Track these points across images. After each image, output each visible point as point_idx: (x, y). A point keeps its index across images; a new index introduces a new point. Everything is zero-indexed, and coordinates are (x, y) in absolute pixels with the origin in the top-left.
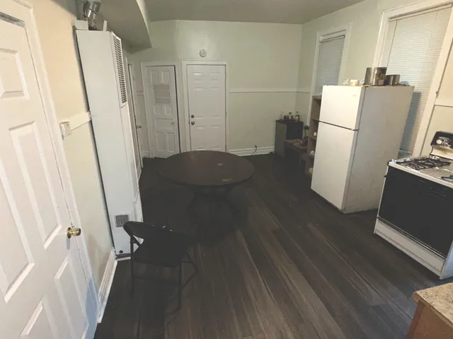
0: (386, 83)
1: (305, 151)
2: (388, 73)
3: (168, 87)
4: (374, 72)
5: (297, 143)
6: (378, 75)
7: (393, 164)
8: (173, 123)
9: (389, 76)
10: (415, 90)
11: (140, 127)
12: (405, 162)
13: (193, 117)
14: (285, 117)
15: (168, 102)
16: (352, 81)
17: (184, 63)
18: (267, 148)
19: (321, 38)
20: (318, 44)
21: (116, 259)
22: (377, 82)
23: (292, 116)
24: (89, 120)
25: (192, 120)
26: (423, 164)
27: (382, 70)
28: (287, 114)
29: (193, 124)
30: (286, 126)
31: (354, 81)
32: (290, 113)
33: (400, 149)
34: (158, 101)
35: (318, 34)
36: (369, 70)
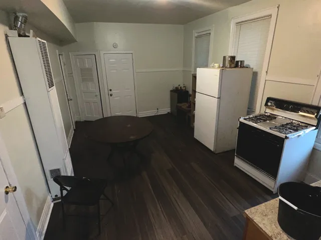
0: (236, 66)
1: (190, 111)
2: (237, 59)
3: (90, 70)
4: (228, 59)
5: (184, 106)
6: (231, 61)
7: (242, 120)
8: (96, 96)
9: (238, 62)
10: (254, 70)
11: (71, 100)
12: (249, 118)
13: (111, 90)
14: (176, 88)
15: (92, 80)
16: (215, 64)
17: (102, 53)
18: (165, 110)
19: (196, 35)
20: (194, 39)
21: (53, 202)
22: (230, 65)
23: (181, 87)
24: (23, 102)
25: (110, 93)
26: (260, 119)
27: (233, 58)
28: (177, 86)
29: (111, 95)
30: (176, 94)
31: (217, 65)
32: (179, 85)
33: (248, 108)
34: (84, 80)
35: (194, 31)
36: (224, 57)
